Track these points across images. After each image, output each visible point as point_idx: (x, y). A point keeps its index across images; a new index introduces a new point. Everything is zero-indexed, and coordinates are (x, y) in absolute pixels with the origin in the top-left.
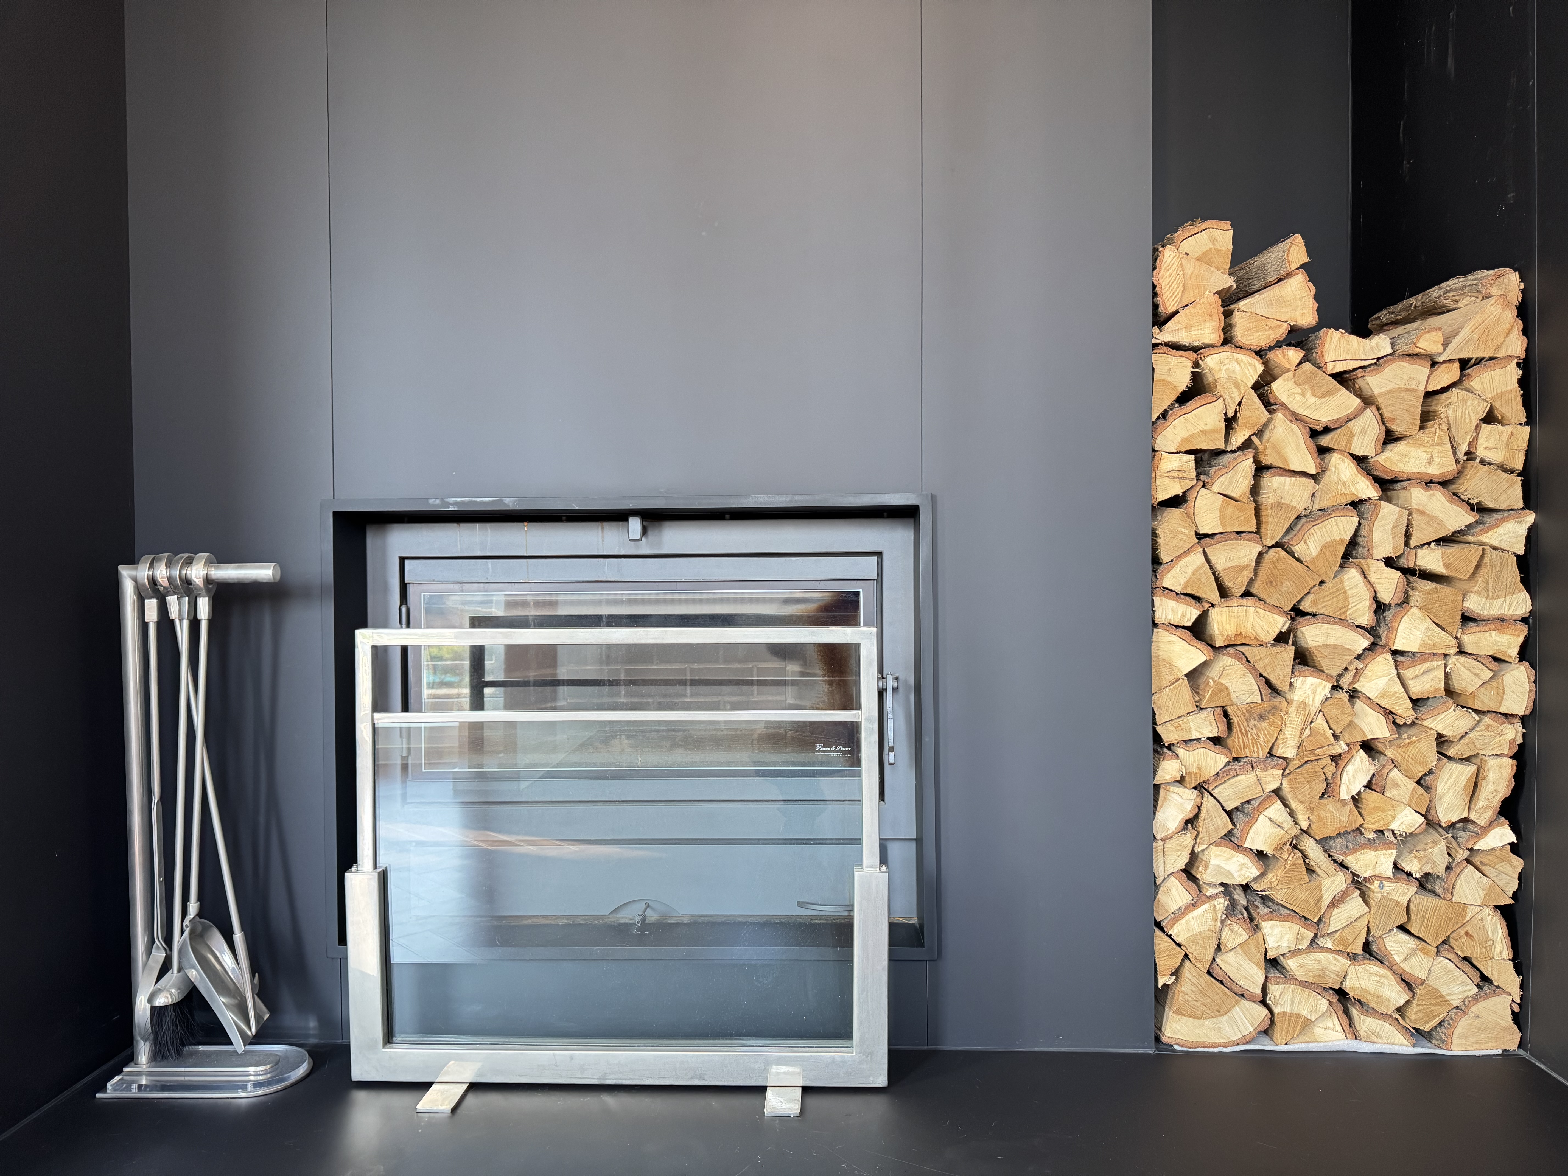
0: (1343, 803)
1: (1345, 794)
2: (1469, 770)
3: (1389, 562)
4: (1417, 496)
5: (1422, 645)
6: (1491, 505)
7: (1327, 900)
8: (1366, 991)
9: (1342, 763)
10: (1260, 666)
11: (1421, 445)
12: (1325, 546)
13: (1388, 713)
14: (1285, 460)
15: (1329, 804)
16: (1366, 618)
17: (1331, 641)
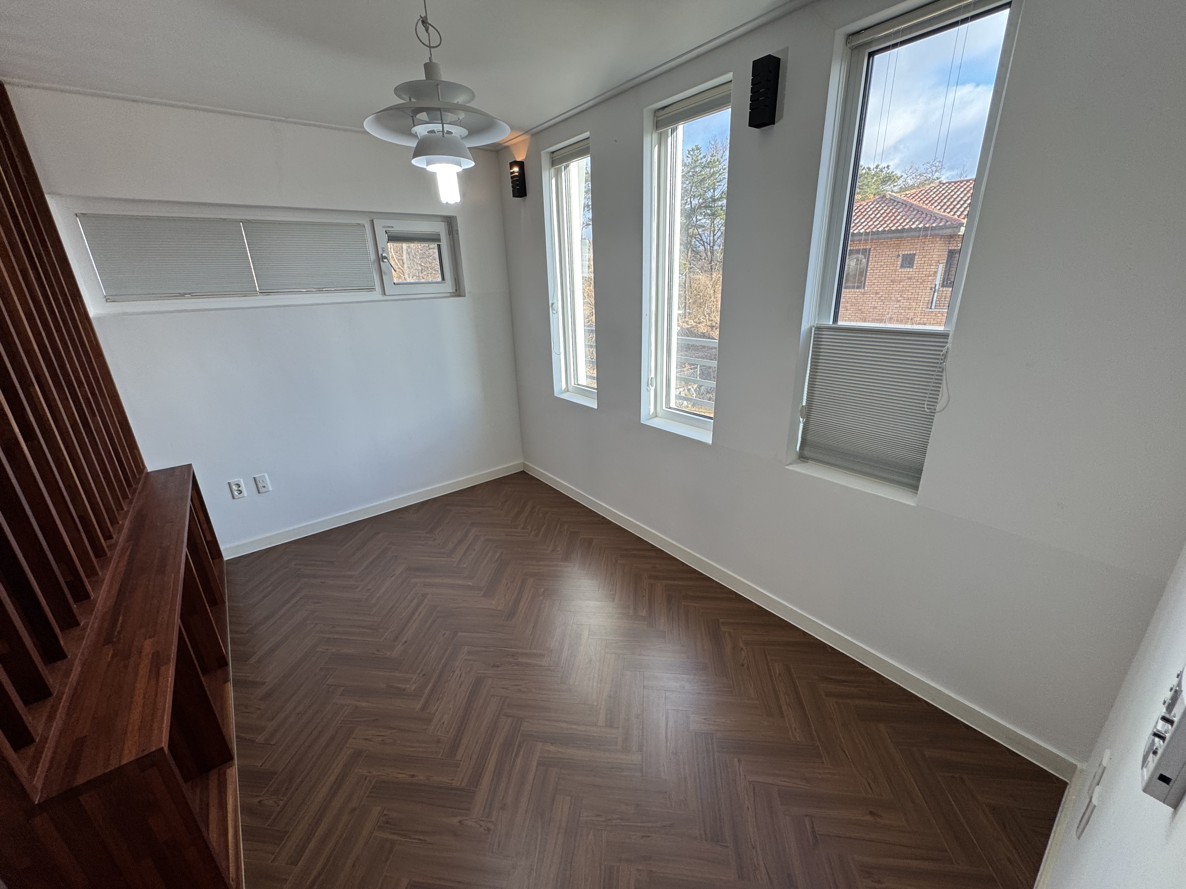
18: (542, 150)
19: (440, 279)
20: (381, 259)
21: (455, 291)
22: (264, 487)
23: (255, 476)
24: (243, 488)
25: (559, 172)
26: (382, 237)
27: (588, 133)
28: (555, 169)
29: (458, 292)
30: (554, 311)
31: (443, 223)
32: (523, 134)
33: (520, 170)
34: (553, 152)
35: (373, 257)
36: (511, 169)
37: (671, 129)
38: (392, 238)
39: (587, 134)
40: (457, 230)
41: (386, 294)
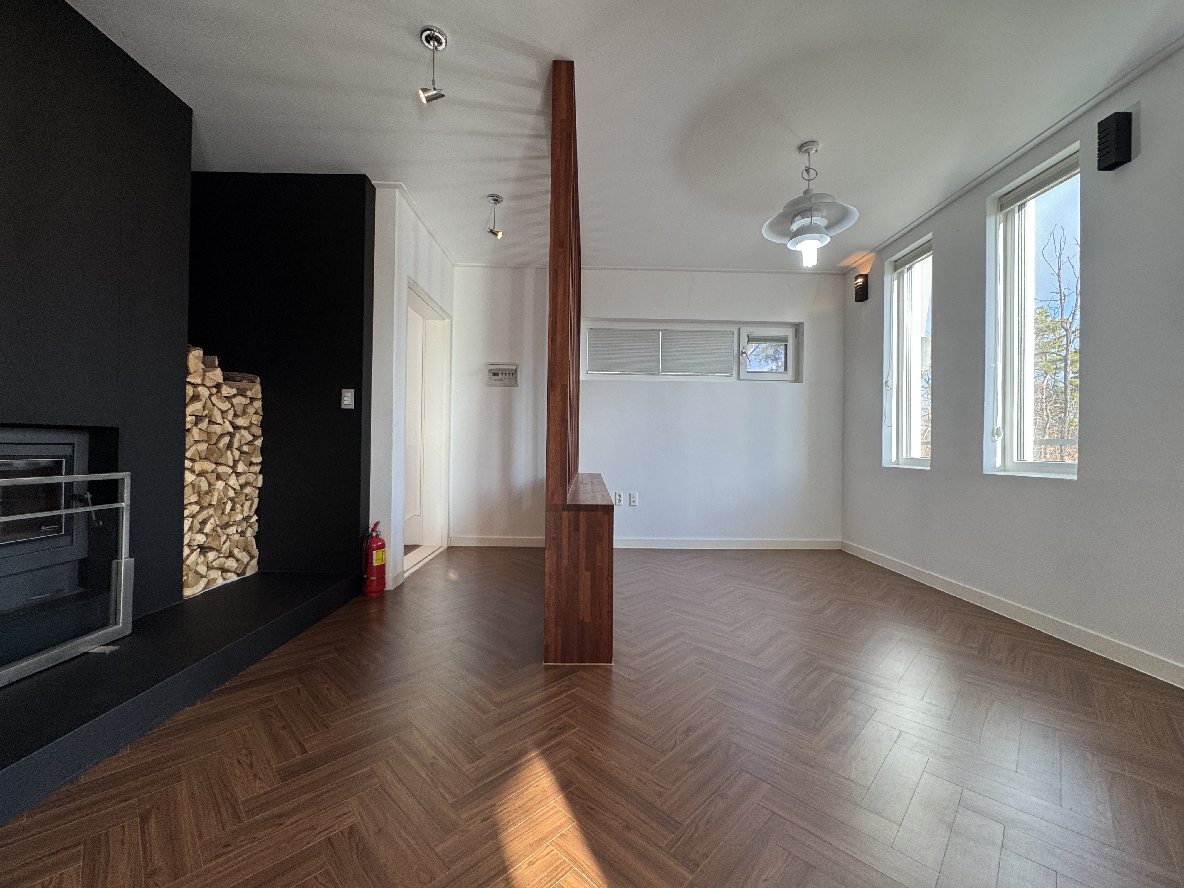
0: (226, 515)
1: (226, 513)
2: (250, 502)
3: (237, 449)
4: (243, 432)
5: (243, 471)
6: (256, 435)
7: (222, 543)
8: (229, 566)
9: (225, 504)
10: (208, 479)
11: (243, 419)
12: (224, 445)
13: (234, 489)
14: (216, 420)
15: (223, 516)
16: (231, 465)
17: (224, 471)
18: (886, 260)
19: (783, 371)
20: (740, 353)
21: (794, 380)
22: (634, 501)
23: (631, 492)
24: (622, 499)
25: (901, 276)
26: (744, 339)
27: (931, 234)
28: (897, 273)
29: (798, 378)
30: (888, 388)
31: (792, 329)
32: (870, 253)
33: (864, 280)
34: (896, 261)
35: (735, 352)
36: (855, 281)
37: (1017, 207)
38: (751, 340)
39: (930, 236)
40: (803, 333)
41: (740, 379)
